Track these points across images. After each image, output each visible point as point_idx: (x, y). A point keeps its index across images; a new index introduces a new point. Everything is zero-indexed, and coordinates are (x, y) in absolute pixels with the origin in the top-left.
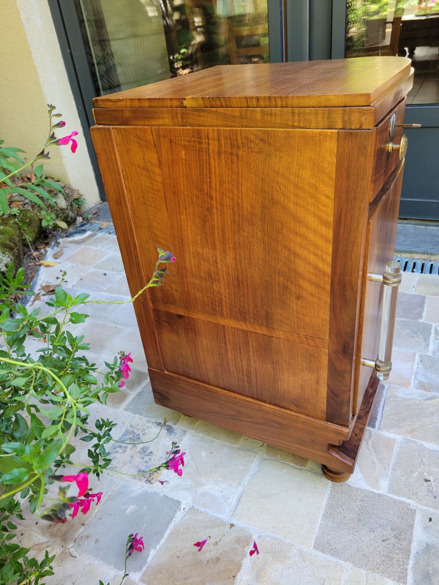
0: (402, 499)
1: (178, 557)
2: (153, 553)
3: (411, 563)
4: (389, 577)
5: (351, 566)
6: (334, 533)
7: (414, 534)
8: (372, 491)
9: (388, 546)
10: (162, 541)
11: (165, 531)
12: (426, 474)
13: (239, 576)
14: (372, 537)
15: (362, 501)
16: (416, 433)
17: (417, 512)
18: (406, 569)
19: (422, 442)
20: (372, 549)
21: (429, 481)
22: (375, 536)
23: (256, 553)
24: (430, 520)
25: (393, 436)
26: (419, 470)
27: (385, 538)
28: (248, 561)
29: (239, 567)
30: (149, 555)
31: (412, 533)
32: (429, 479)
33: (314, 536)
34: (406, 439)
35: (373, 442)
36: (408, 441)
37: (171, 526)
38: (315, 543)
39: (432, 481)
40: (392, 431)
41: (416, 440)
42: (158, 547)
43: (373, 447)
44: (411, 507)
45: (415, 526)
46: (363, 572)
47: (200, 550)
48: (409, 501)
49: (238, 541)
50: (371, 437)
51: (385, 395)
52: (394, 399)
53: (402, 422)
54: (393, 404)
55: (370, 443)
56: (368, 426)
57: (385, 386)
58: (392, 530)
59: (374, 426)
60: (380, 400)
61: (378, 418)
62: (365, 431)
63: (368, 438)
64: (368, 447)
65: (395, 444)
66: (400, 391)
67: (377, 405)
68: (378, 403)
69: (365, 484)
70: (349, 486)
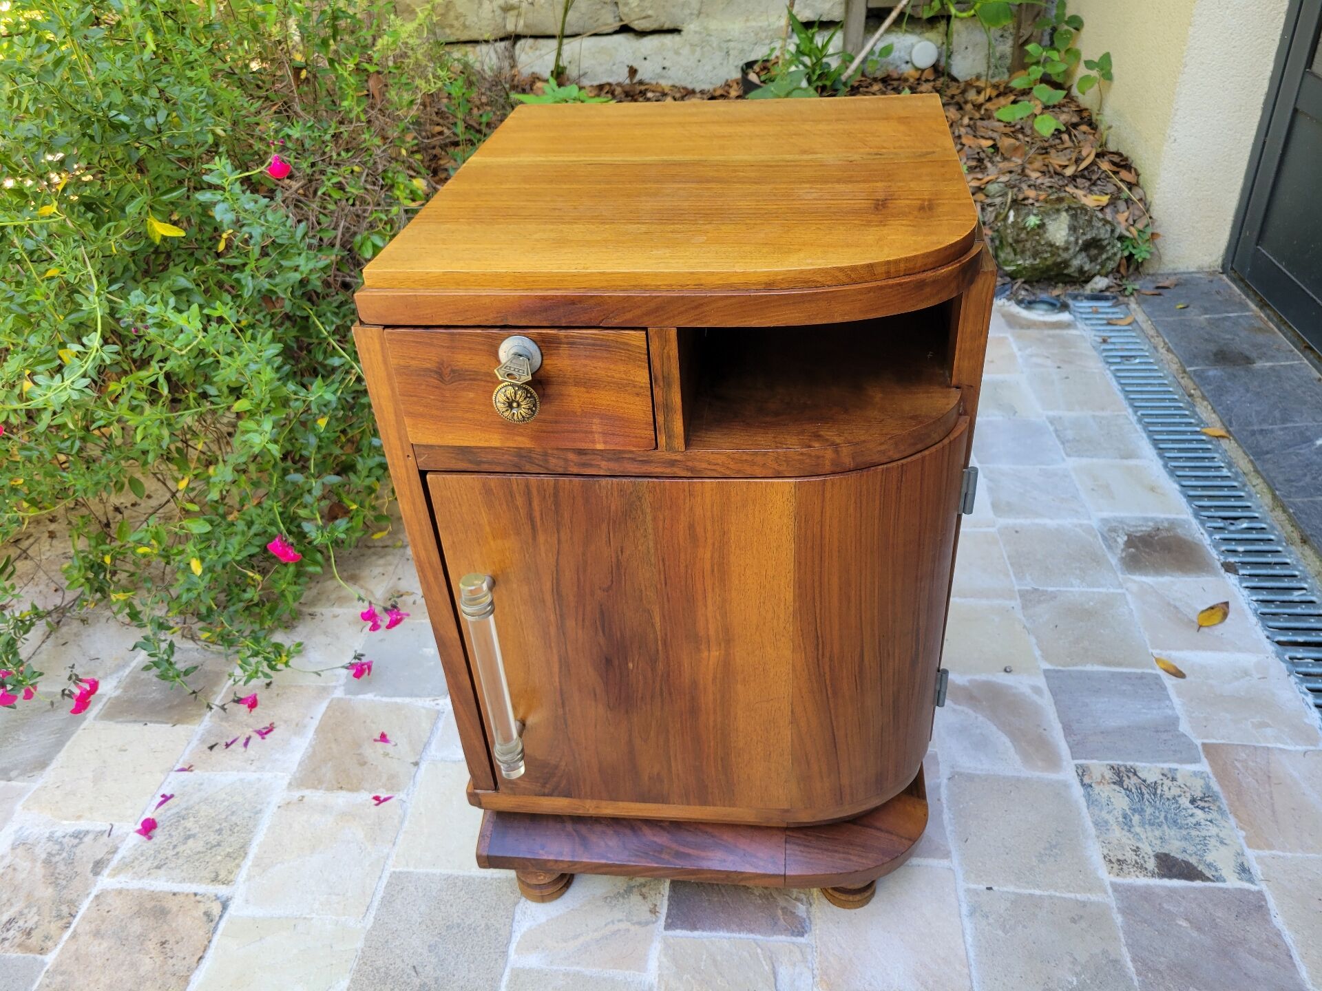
1: (365, 722)
2: (369, 696)
4: (353, 981)
5: (368, 927)
6: (421, 895)
8: (513, 939)
9: (405, 976)
10: (385, 699)
11: (399, 696)
13: (343, 793)
14: (420, 950)
15: (487, 927)
20: (398, 952)
22: (421, 954)
23: (376, 802)
25: (653, 965)
27: (419, 969)
28: (366, 797)
29: (354, 789)
30: (365, 693)
33: (411, 869)
35: (628, 930)
37: (407, 700)
38: (400, 873)
40: (664, 959)
42: (378, 698)
43: (615, 933)
46: (360, 944)
47: (375, 740)
49: (392, 777)
50: (639, 923)
51: (771, 938)
52: (761, 956)
53: (693, 977)
54: (745, 954)
55: (623, 926)
56: (668, 916)
57: (803, 936)
58: (436, 980)
59: (668, 926)
60: (751, 931)
61: (696, 933)
62: (654, 911)
63: (635, 919)
64: (613, 922)
65: (632, 972)
66: (797, 970)
67: (733, 926)
68: (741, 927)
69: (524, 929)
70: (516, 904)
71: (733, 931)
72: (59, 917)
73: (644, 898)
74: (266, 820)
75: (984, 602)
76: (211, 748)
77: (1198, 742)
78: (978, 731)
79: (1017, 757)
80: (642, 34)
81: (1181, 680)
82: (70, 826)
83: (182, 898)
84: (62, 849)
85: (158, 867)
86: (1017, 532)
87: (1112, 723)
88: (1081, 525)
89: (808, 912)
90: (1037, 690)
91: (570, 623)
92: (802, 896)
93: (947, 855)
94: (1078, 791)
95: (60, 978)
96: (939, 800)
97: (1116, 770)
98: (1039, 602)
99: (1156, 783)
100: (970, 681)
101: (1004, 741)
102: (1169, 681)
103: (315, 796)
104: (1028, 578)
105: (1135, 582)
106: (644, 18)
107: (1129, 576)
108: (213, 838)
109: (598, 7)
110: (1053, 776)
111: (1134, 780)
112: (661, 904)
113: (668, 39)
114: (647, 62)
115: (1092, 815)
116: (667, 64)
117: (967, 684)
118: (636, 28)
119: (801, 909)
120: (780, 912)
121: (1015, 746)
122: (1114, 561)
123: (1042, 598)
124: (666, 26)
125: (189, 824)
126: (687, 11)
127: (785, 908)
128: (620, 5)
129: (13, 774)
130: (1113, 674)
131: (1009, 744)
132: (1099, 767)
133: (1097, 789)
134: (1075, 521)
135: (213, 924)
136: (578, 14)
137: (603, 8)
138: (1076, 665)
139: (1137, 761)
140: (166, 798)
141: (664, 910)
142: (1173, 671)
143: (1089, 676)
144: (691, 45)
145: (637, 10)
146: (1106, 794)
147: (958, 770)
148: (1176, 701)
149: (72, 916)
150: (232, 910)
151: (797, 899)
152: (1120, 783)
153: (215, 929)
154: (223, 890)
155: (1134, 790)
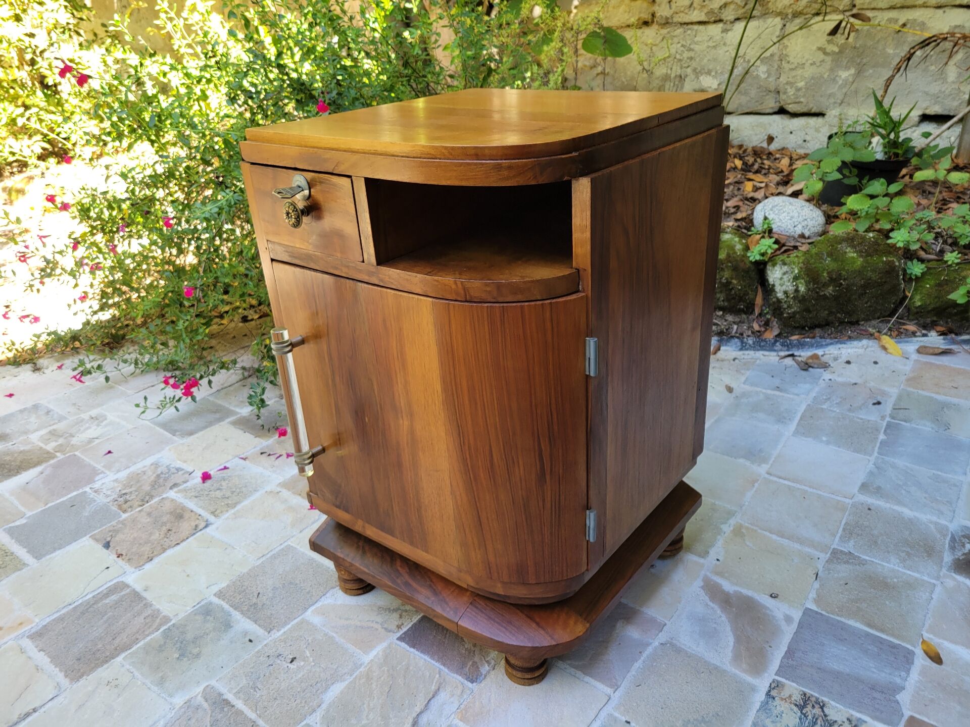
0: (289, 626)
3: (226, 606)
4: (228, 586)
5: (256, 565)
6: (292, 561)
7: (248, 620)
8: (316, 605)
9: (252, 595)
12: (302, 663)
13: (299, 498)
14: (268, 587)
15: (308, 593)
16: (363, 680)
17: (266, 634)
18: (223, 600)
19: (347, 682)
20: (259, 583)
21: (291, 662)
22: (267, 589)
23: (310, 508)
24: (250, 641)
25: (373, 653)
26: (311, 659)
27: (260, 596)
31: (249, 618)
32: (293, 663)
33: (298, 547)
34: (361, 665)
35: (377, 629)
36: (357, 666)
39: (290, 665)
40: (381, 653)
41: (354, 676)
43: (369, 627)
44: (274, 631)
45: (255, 625)
46: (245, 570)
48: (282, 631)
50: (386, 629)
51: (452, 675)
52: (436, 679)
53: (388, 671)
54: (428, 674)
55: (376, 626)
56: (405, 633)
57: (472, 683)
58: (264, 604)
59: (400, 639)
60: (444, 665)
61: (412, 650)
62: (399, 627)
63: (386, 626)
64: (373, 621)
65: (360, 651)
66: (452, 699)
67: (436, 657)
68: (442, 660)
69: (326, 602)
70: (333, 588)
71: (434, 659)
72: (143, 500)
73: (401, 617)
74: (257, 495)
75: (797, 546)
76: (262, 453)
77: (907, 713)
78: (715, 625)
79: (730, 654)
80: (795, 115)
81: (934, 665)
82: (179, 464)
83: (193, 514)
84: (168, 473)
85: (196, 497)
86: (869, 509)
87: (835, 666)
88: (936, 524)
89: (489, 672)
90: (788, 619)
91: (337, 379)
92: (493, 662)
93: (616, 687)
94: (761, 696)
95: (121, 526)
96: (640, 652)
97: (806, 699)
98: (847, 562)
99: (836, 721)
100: (735, 592)
101: (730, 640)
102: (921, 660)
103: (285, 493)
104: (852, 543)
105: (955, 580)
106: (796, 103)
107: (954, 575)
108: (228, 494)
109: (765, 94)
110: (749, 679)
111: (817, 711)
112: (407, 625)
113: (812, 121)
114: (792, 135)
115: (757, 717)
116: (808, 138)
117: (731, 592)
118: (790, 110)
119: (485, 668)
120: (471, 663)
121: (734, 646)
122: (948, 558)
123: (851, 561)
124: (813, 111)
125: (224, 483)
126: (832, 100)
127: (476, 663)
128: (781, 94)
129: (177, 433)
130: (868, 635)
131: (731, 644)
132: (793, 689)
133: (777, 702)
134: (934, 519)
135: (195, 531)
136: (748, 98)
137: (767, 94)
138: (841, 616)
139: (833, 700)
140: (225, 468)
141: (405, 629)
142: (932, 655)
143: (844, 627)
144: (830, 125)
145: (792, 97)
146: (782, 709)
147: (674, 642)
148: (915, 675)
149: (147, 502)
150: (208, 530)
151: (487, 662)
152: (801, 708)
153: (194, 534)
154: (212, 518)
155: (810, 717)
